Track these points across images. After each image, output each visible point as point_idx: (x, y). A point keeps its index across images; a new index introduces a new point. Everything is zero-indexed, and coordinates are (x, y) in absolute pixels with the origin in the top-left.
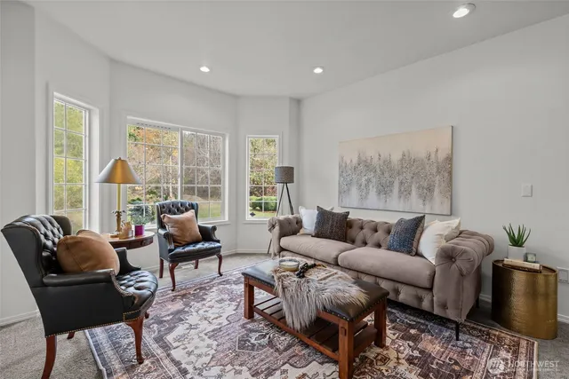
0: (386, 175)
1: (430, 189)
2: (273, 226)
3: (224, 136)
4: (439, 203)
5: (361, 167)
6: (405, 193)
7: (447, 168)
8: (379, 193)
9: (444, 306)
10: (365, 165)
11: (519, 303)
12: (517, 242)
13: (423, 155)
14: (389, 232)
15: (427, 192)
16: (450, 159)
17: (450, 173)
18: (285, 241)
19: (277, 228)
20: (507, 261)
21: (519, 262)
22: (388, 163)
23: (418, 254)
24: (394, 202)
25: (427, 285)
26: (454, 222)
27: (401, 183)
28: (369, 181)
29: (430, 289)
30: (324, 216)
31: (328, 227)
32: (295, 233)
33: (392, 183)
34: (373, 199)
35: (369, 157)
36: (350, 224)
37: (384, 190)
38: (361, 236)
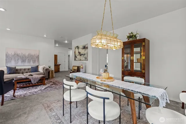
0: (24, 58)
1: (35, 61)
5: (16, 55)
6: (29, 62)
7: (38, 57)
13: (33, 55)
14: (29, 70)
21: (50, 70)
22: (25, 55)
26: (44, 66)
27: (28, 60)
33: (26, 60)
34: (20, 63)
35: (18, 53)
36: (17, 70)
37: (23, 61)
38: (21, 71)
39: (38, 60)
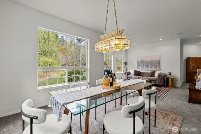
0: (148, 63)
1: (156, 66)
2: (126, 73)
3: (111, 55)
4: (158, 69)
5: (142, 62)
6: (151, 67)
7: (159, 62)
8: (146, 67)
9: (159, 83)
10: (143, 62)
11: (170, 83)
12: (170, 74)
13: (155, 60)
14: (149, 74)
15: (155, 67)
16: (160, 61)
17: (160, 63)
18: (128, 76)
19: (126, 74)
20: (168, 77)
21: (170, 77)
22: (148, 61)
23: (154, 77)
24: (149, 69)
25: (156, 80)
26: (160, 71)
27: (150, 65)
28: (144, 65)
29: (157, 81)
30: (136, 72)
31: (137, 73)
32: (129, 75)
33: (149, 65)
34: (145, 68)
35: (144, 60)
36: (141, 73)
37: (147, 66)
38: (143, 75)
39: (160, 65)
